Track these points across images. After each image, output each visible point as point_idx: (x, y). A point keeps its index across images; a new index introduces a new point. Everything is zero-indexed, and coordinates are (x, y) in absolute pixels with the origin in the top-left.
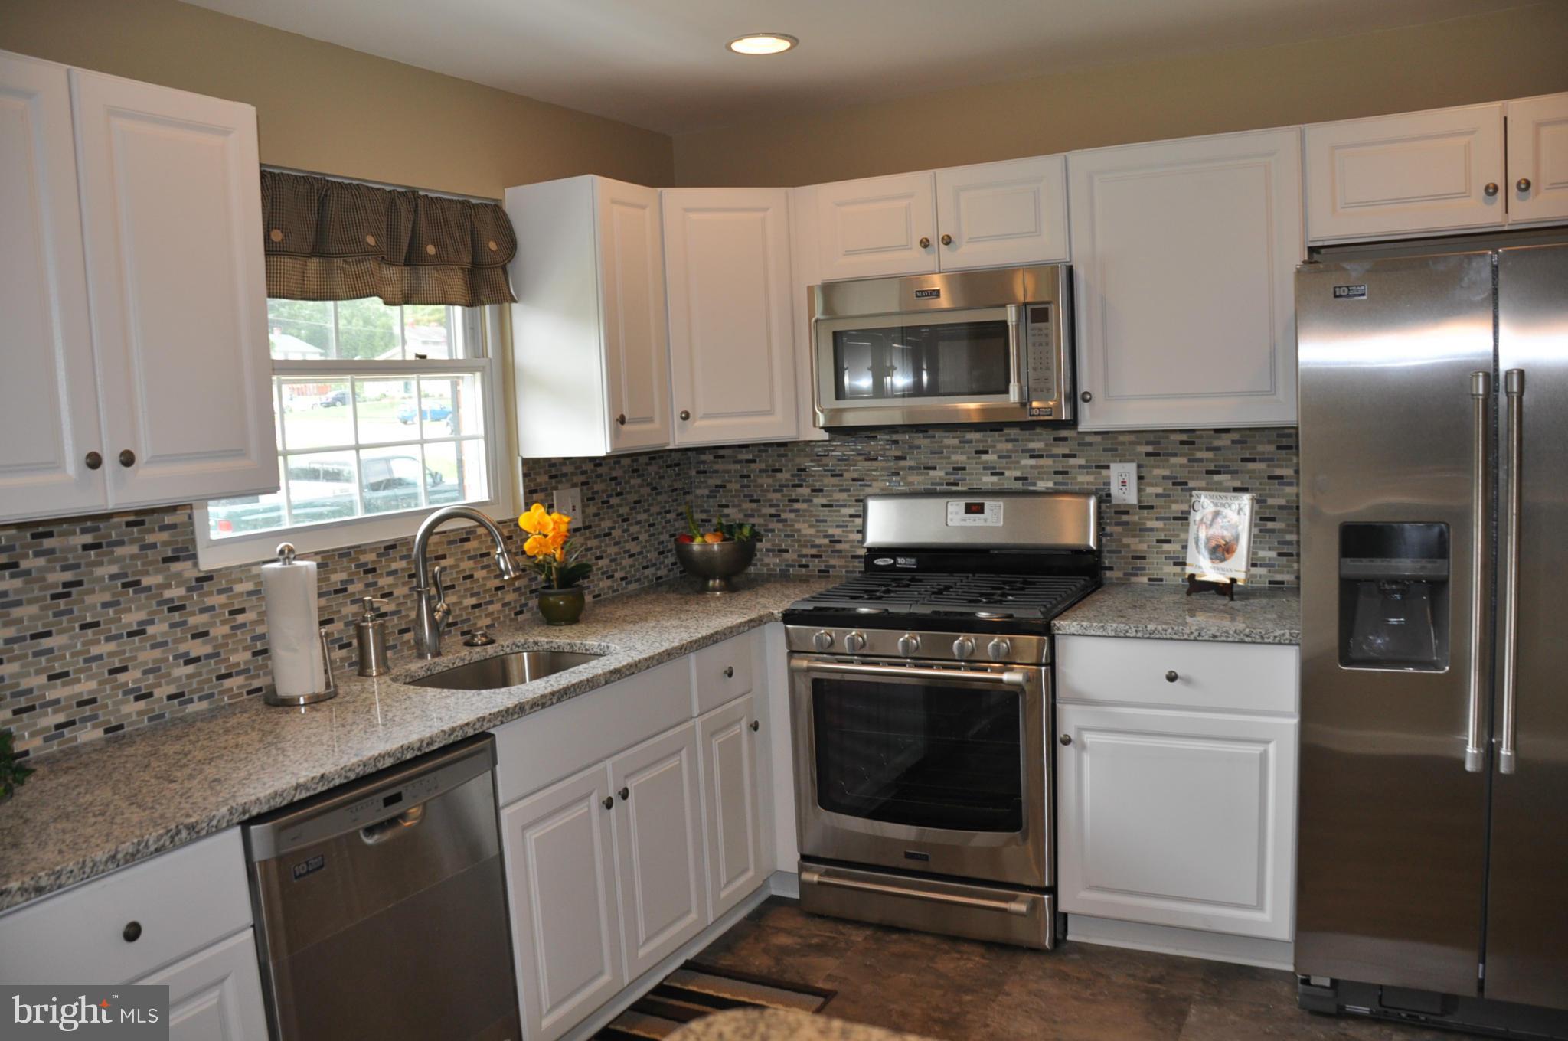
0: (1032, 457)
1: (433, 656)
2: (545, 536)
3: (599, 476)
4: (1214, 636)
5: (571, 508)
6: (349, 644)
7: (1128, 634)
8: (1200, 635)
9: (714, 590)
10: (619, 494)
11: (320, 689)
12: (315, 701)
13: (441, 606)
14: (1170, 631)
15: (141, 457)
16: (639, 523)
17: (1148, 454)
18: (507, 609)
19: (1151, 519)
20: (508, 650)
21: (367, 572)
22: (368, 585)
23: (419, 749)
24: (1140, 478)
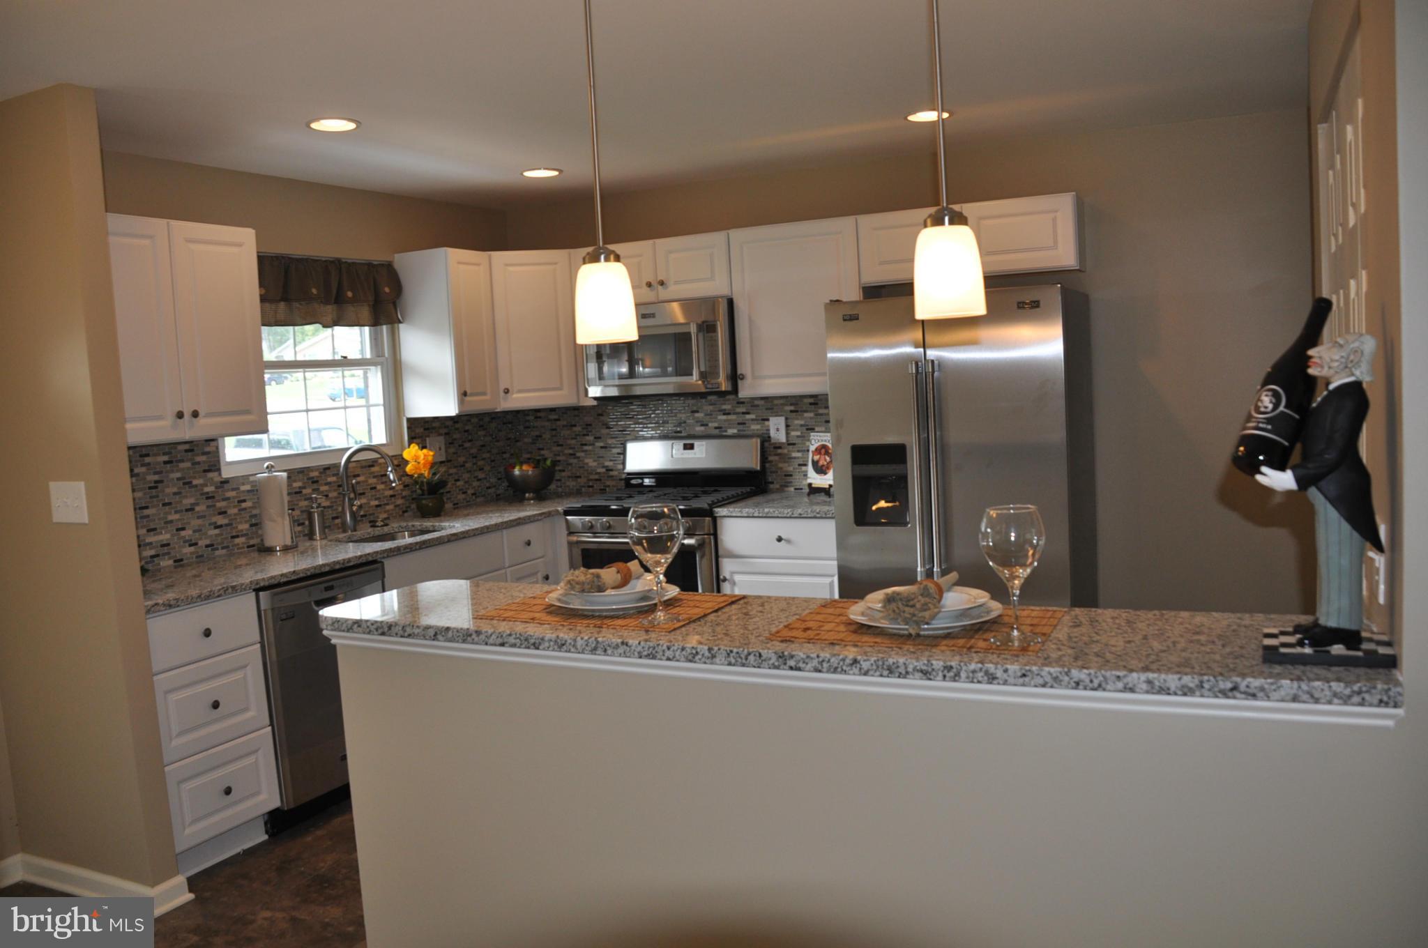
0: (724, 414)
1: (352, 531)
2: (419, 463)
3: (457, 429)
4: (800, 514)
5: (438, 449)
6: (303, 524)
7: (755, 515)
8: (793, 514)
9: (529, 499)
10: (470, 441)
11: (289, 542)
12: (286, 549)
13: (357, 503)
14: (777, 512)
15: (202, 413)
16: (484, 459)
17: (791, 411)
18: (397, 508)
19: (794, 451)
20: (397, 530)
21: (313, 482)
22: (314, 490)
23: (343, 564)
24: (787, 426)
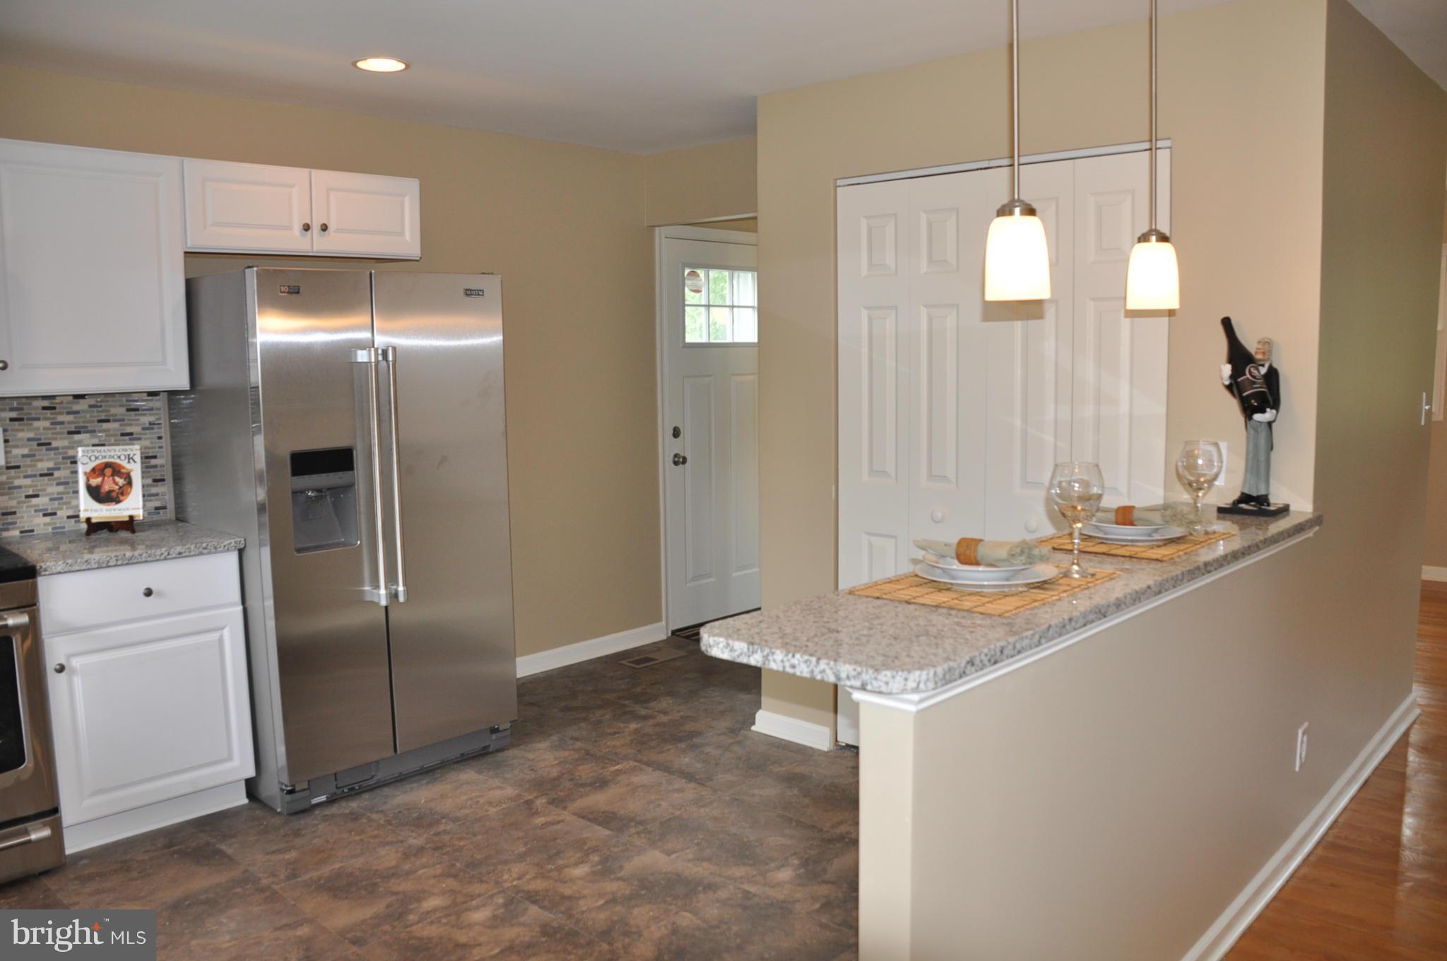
4: (180, 553)
7: (110, 564)
8: (169, 554)
14: (144, 555)
17: (12, 419)
19: (18, 478)
24: (6, 441)
